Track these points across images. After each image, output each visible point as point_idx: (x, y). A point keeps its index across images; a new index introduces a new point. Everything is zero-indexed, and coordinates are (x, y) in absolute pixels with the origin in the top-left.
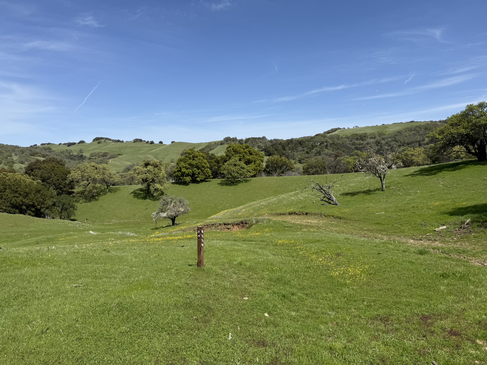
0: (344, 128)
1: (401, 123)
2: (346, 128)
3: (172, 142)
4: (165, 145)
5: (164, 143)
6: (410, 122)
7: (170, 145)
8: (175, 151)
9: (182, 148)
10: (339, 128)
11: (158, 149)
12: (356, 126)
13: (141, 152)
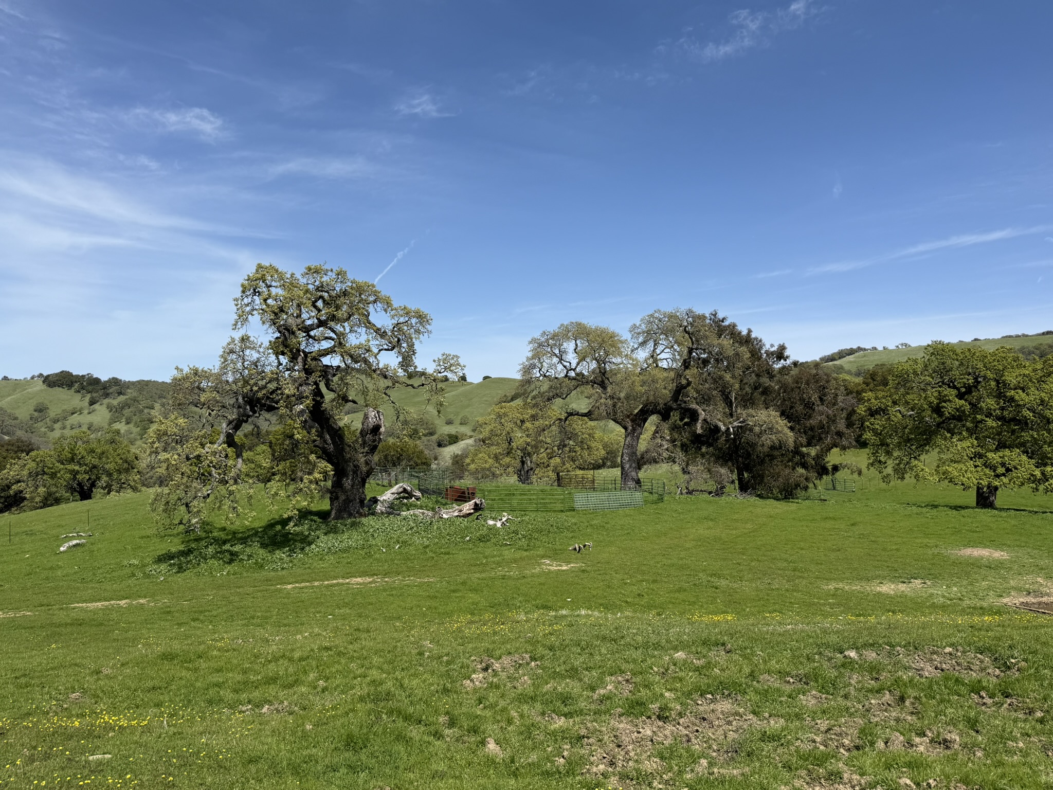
0: (875, 348)
1: (1024, 335)
2: (880, 348)
3: (485, 378)
4: (471, 383)
5: (468, 380)
6: (1043, 334)
7: (478, 384)
8: (485, 399)
9: (500, 392)
10: (859, 349)
11: (453, 393)
12: (902, 344)
13: (417, 399)
